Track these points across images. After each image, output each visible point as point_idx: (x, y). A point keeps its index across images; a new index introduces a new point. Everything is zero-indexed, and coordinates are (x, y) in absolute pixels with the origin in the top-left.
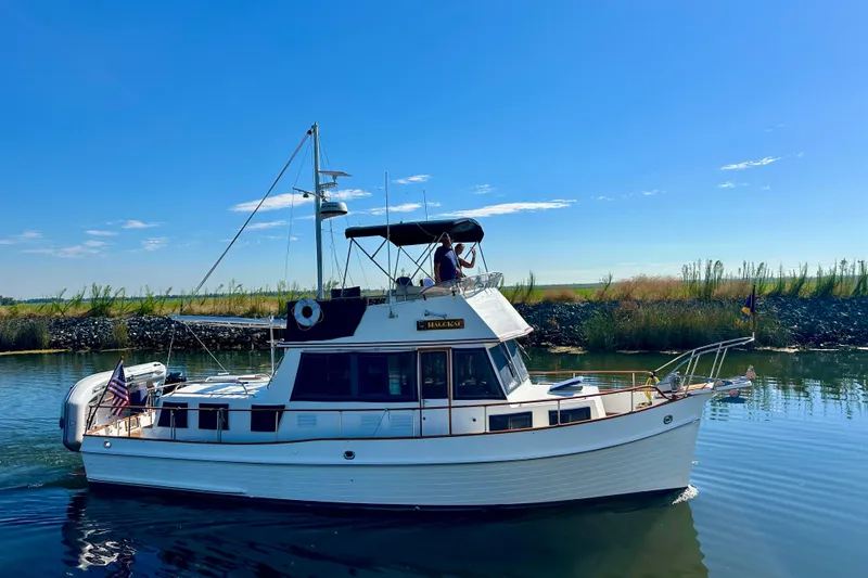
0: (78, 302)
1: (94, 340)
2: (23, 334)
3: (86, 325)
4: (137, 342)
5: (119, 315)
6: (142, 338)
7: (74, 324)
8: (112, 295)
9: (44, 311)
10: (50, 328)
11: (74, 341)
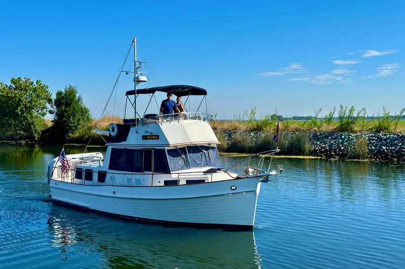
0: (329, 120)
1: (341, 151)
2: (292, 144)
3: (335, 138)
4: (376, 154)
5: (361, 131)
6: (379, 152)
7: (327, 137)
8: (355, 115)
9: (306, 126)
10: (310, 139)
11: (326, 150)
